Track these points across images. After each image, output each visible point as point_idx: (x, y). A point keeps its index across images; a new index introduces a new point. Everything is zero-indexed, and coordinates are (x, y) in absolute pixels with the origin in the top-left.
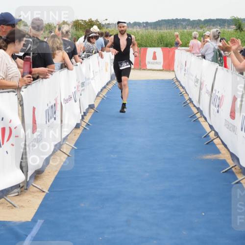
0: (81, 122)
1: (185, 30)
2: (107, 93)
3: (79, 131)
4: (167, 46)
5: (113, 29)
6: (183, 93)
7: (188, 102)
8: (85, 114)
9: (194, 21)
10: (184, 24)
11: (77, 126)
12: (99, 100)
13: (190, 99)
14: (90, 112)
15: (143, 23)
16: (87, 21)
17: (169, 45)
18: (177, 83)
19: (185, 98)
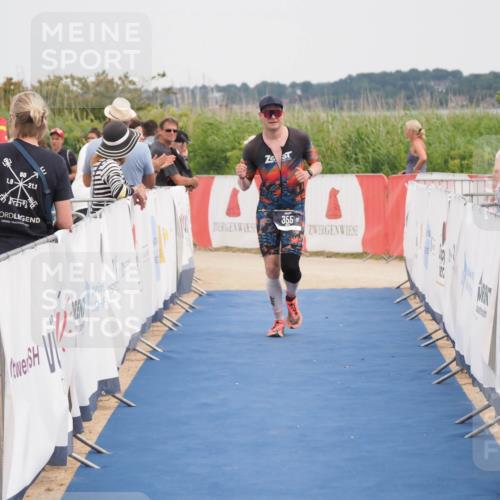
0: (70, 442)
1: (444, 113)
2: (165, 337)
3: (65, 475)
4: (376, 168)
5: (184, 108)
6: (435, 337)
7: (454, 367)
8: (86, 413)
9: (477, 77)
10: (441, 87)
11: (58, 458)
12: (136, 363)
13: (459, 358)
14: (104, 408)
15: (294, 85)
16: (92, 79)
17: (386, 168)
18: (414, 303)
19: (441, 355)
